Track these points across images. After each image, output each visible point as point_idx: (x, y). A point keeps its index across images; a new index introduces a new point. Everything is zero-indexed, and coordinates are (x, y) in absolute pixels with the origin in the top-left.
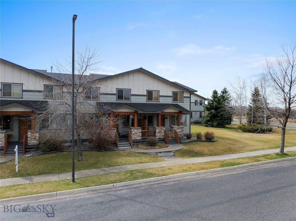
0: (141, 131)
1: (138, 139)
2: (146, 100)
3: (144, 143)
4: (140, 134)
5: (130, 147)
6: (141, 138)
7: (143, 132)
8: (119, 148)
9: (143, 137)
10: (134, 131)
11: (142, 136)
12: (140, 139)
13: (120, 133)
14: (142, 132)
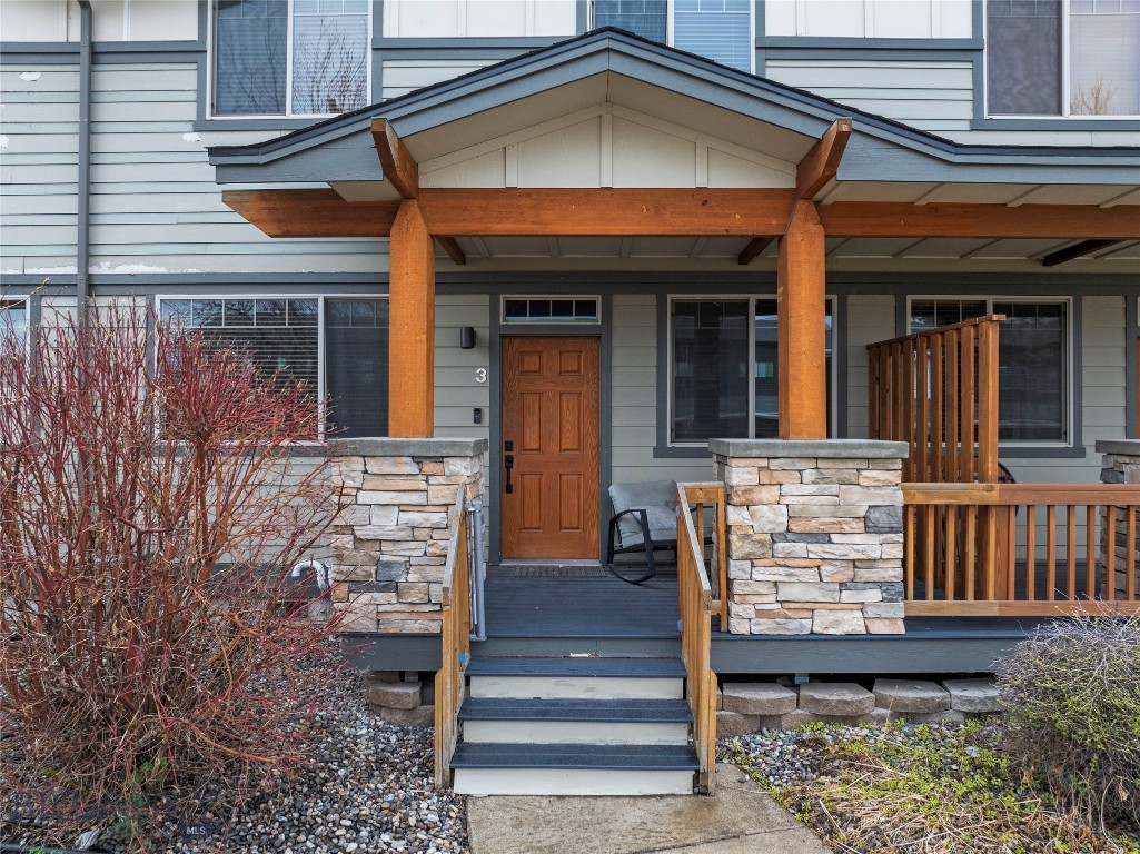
0: (899, 499)
1: (852, 623)
2: (966, 111)
3: (942, 707)
4: (889, 551)
5: (680, 782)
6: (889, 621)
7: (941, 513)
8: (468, 782)
9: (929, 607)
10: (767, 494)
11: (920, 576)
12: (879, 628)
13: (615, 521)
14: (921, 511)
